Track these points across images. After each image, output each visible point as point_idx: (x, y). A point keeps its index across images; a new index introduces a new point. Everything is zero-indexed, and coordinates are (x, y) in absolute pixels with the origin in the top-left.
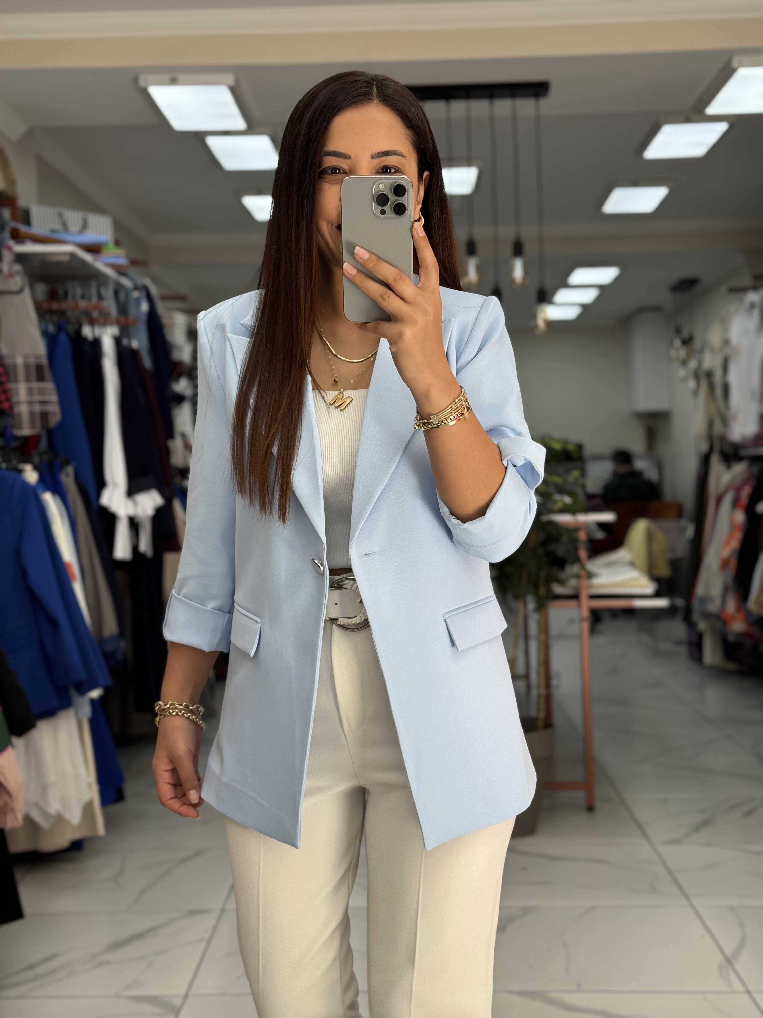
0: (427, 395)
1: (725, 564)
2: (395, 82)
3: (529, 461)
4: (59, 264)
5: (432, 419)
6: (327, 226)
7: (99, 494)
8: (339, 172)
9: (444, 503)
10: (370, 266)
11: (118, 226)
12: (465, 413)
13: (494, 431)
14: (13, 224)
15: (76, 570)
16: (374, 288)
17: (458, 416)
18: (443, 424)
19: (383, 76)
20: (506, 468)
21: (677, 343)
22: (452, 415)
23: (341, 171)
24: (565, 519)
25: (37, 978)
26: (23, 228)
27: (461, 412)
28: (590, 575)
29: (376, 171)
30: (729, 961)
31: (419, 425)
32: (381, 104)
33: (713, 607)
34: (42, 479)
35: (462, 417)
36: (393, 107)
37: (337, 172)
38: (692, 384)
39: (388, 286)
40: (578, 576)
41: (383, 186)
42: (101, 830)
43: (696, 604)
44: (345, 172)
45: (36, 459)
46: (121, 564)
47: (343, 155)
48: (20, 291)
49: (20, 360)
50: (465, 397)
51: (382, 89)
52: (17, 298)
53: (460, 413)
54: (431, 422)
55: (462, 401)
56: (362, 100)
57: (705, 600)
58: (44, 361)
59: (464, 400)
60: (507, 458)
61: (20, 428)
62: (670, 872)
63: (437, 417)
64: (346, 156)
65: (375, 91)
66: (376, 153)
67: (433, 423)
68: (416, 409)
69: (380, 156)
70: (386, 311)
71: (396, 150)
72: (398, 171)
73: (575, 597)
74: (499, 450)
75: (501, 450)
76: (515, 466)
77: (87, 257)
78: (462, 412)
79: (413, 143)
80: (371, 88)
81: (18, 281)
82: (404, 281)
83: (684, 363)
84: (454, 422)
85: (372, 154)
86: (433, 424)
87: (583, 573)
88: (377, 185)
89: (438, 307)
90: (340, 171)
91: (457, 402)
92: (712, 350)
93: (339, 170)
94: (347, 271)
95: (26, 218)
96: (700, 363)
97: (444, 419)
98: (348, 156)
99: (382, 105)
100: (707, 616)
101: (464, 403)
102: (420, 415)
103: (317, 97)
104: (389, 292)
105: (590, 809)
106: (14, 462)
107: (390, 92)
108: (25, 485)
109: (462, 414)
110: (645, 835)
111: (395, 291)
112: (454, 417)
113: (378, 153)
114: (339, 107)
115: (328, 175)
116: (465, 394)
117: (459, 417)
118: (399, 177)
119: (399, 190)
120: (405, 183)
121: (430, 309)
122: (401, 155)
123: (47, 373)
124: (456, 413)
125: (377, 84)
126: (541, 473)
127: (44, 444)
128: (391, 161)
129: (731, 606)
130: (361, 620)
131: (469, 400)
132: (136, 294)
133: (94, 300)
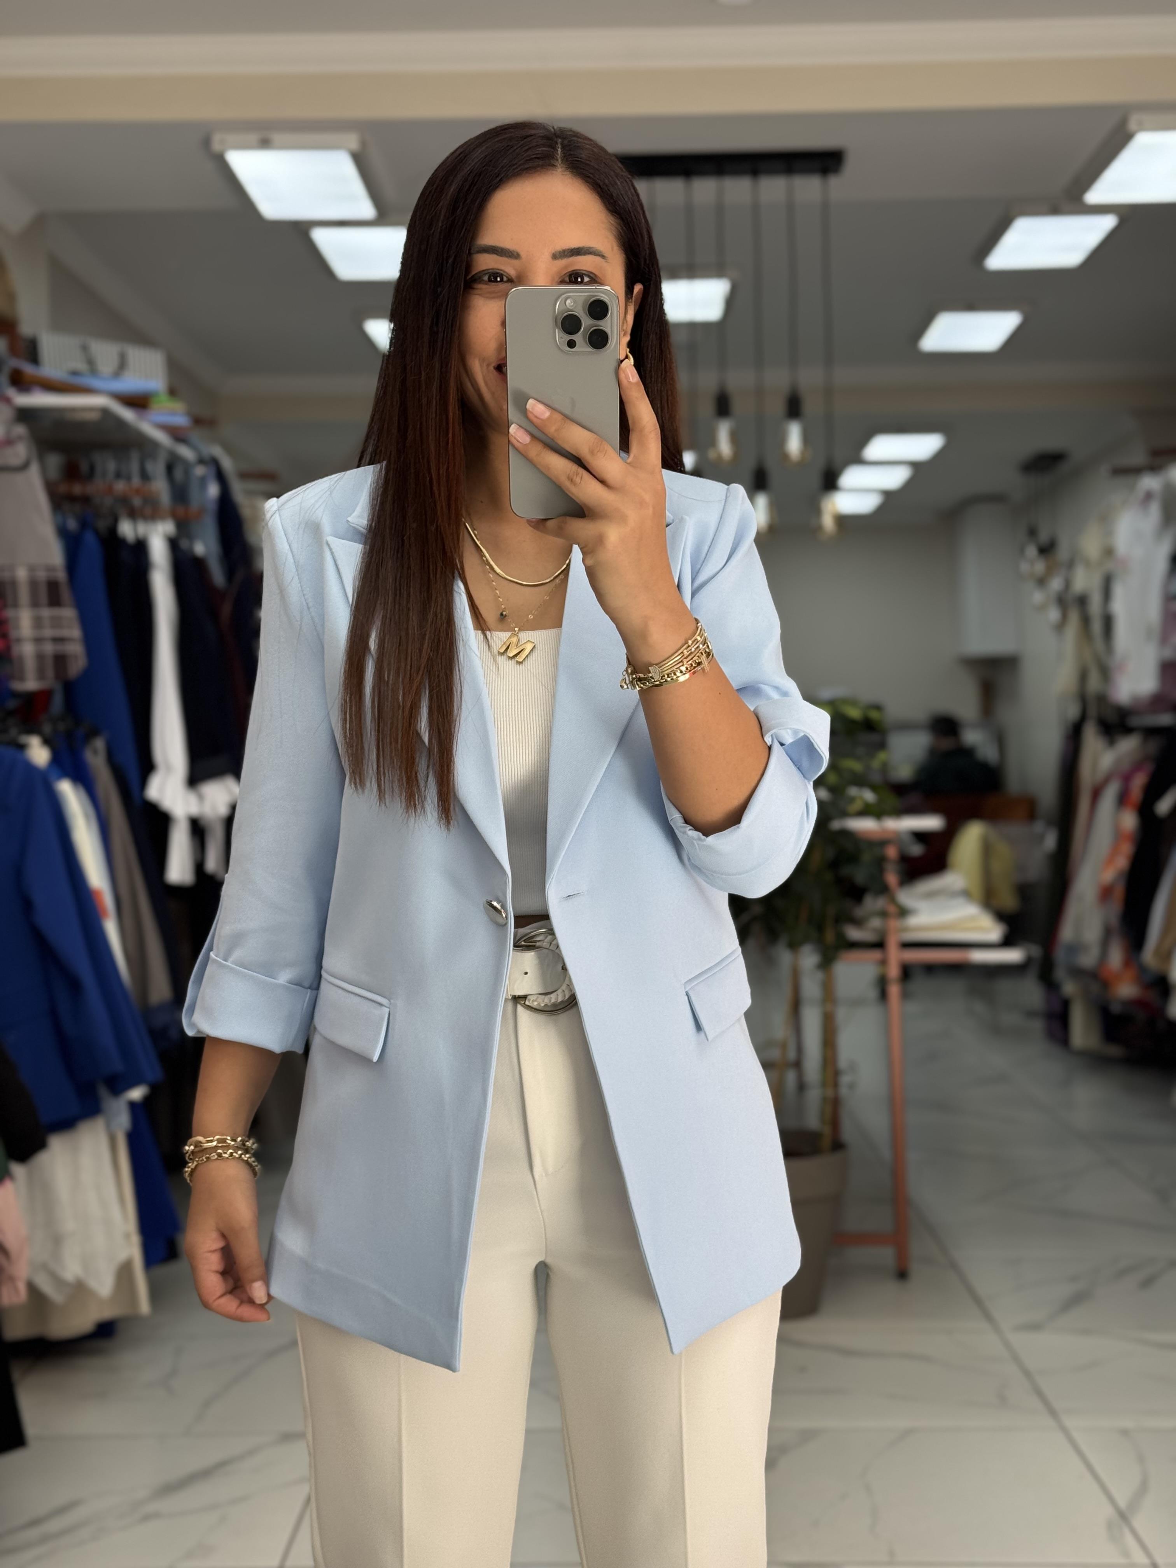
0: (644, 635)
1: (1106, 893)
2: (591, 140)
3: (805, 736)
4: (82, 425)
5: (652, 672)
6: (481, 366)
7: (143, 781)
8: (502, 280)
9: (673, 804)
10: (552, 430)
11: (174, 367)
12: (703, 662)
13: (751, 689)
14: (15, 363)
15: (108, 901)
16: (558, 465)
17: (693, 667)
18: (669, 679)
19: (571, 131)
20: (770, 748)
21: (1031, 551)
22: (683, 665)
23: (505, 279)
24: (865, 825)
25: (45, 1539)
26: (28, 369)
27: (698, 659)
28: (903, 912)
29: (560, 280)
30: (1123, 1516)
31: (632, 681)
32: (568, 173)
33: (1088, 960)
34: (56, 759)
35: (699, 668)
36: (588, 179)
37: (499, 279)
38: (1054, 614)
39: (579, 461)
40: (884, 914)
41: (571, 302)
42: (145, 1307)
43: (1060, 955)
44: (510, 280)
45: (47, 729)
46: (177, 891)
47: (508, 253)
48: (24, 467)
49: (22, 574)
50: (703, 636)
51: (570, 150)
52: (19, 478)
53: (696, 662)
54: (650, 677)
55: (698, 642)
56: (538, 166)
57: (1075, 948)
58: (61, 575)
59: (701, 640)
60: (771, 732)
61: (22, 679)
62: (1027, 1374)
63: (659, 669)
64: (513, 254)
65: (559, 152)
66: (560, 251)
67: (653, 678)
68: (625, 656)
69: (566, 256)
70: (577, 501)
71: (592, 246)
72: (594, 280)
73: (880, 945)
74: (757, 720)
75: (761, 720)
76: (782, 744)
77: (127, 414)
78: (699, 661)
79: (619, 236)
80: (554, 148)
81: (21, 452)
82: (606, 453)
83: (1041, 582)
84: (687, 676)
85: (553, 252)
86: (653, 680)
87: (892, 909)
88: (563, 302)
89: (661, 495)
90: (503, 278)
91: (690, 644)
92: (1087, 564)
93: (501, 276)
94: (515, 438)
95: (31, 351)
96: (1068, 584)
97: (672, 671)
98: (515, 254)
99: (570, 175)
100: (1078, 973)
101: (701, 646)
102: (633, 666)
103: (467, 160)
104: (581, 471)
105: (902, 1274)
106: (13, 732)
107: (584, 155)
108: (30, 768)
109: (699, 664)
110: (988, 1316)
111: (591, 470)
112: (687, 668)
113: (564, 251)
114: (502, 176)
115: (483, 284)
116: (702, 631)
117: (695, 667)
118: (597, 287)
119: (598, 309)
120: (607, 297)
121: (647, 497)
122: (599, 255)
123: (66, 594)
124: (690, 662)
125: (563, 142)
126: (825, 753)
127: (57, 703)
128: (584, 263)
129: (1116, 957)
130: (565, 996)
131: (709, 641)
132: (199, 471)
133: (136, 481)
